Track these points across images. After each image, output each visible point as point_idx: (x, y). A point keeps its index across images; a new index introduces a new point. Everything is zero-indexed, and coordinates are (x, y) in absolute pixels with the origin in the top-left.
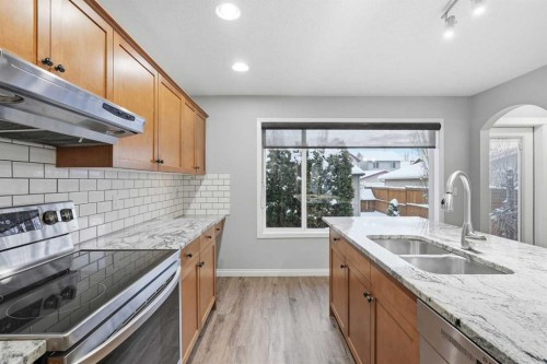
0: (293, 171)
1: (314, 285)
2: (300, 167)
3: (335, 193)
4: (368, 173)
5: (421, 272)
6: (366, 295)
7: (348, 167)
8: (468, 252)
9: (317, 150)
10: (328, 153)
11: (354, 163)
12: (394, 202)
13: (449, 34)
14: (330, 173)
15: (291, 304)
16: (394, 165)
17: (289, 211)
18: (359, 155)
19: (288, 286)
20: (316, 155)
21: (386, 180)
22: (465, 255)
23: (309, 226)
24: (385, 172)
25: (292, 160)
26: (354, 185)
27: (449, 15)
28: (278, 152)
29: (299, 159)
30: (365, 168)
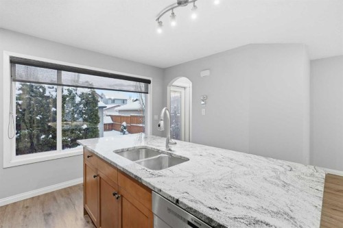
0: (48, 104)
1: (69, 194)
2: (55, 101)
3: (85, 120)
4: (108, 106)
5: (152, 171)
6: (114, 194)
7: (95, 102)
8: (170, 152)
9: (71, 88)
10: (80, 91)
11: (99, 99)
12: (124, 124)
13: (159, 31)
14: (82, 106)
15: (45, 220)
16: (124, 101)
17: (43, 136)
18: (102, 94)
19: (43, 204)
20: (70, 92)
21: (120, 111)
22: (168, 153)
23: (64, 147)
24: (119, 106)
25: (47, 94)
26: (100, 114)
27: (160, 20)
28: (32, 86)
29: (54, 94)
30: (106, 103)
